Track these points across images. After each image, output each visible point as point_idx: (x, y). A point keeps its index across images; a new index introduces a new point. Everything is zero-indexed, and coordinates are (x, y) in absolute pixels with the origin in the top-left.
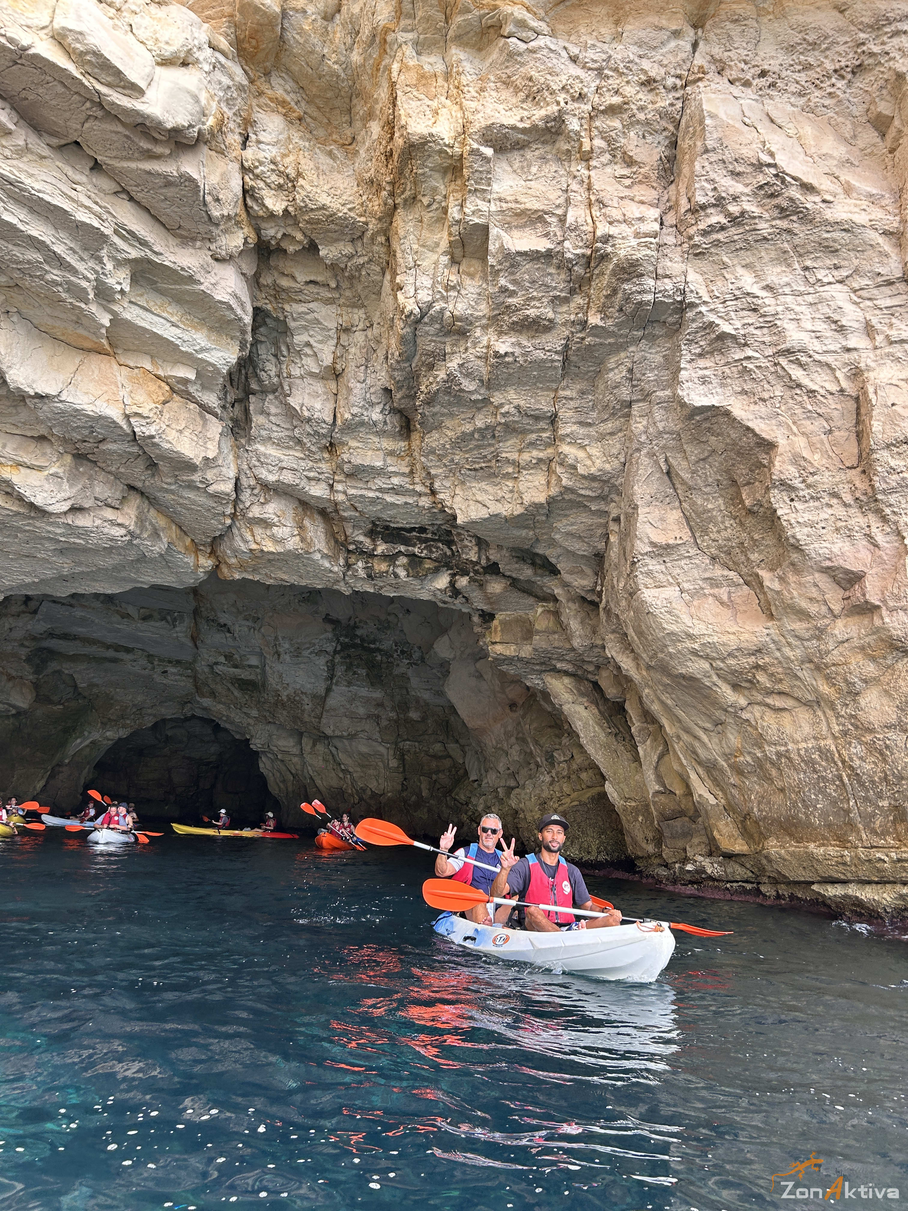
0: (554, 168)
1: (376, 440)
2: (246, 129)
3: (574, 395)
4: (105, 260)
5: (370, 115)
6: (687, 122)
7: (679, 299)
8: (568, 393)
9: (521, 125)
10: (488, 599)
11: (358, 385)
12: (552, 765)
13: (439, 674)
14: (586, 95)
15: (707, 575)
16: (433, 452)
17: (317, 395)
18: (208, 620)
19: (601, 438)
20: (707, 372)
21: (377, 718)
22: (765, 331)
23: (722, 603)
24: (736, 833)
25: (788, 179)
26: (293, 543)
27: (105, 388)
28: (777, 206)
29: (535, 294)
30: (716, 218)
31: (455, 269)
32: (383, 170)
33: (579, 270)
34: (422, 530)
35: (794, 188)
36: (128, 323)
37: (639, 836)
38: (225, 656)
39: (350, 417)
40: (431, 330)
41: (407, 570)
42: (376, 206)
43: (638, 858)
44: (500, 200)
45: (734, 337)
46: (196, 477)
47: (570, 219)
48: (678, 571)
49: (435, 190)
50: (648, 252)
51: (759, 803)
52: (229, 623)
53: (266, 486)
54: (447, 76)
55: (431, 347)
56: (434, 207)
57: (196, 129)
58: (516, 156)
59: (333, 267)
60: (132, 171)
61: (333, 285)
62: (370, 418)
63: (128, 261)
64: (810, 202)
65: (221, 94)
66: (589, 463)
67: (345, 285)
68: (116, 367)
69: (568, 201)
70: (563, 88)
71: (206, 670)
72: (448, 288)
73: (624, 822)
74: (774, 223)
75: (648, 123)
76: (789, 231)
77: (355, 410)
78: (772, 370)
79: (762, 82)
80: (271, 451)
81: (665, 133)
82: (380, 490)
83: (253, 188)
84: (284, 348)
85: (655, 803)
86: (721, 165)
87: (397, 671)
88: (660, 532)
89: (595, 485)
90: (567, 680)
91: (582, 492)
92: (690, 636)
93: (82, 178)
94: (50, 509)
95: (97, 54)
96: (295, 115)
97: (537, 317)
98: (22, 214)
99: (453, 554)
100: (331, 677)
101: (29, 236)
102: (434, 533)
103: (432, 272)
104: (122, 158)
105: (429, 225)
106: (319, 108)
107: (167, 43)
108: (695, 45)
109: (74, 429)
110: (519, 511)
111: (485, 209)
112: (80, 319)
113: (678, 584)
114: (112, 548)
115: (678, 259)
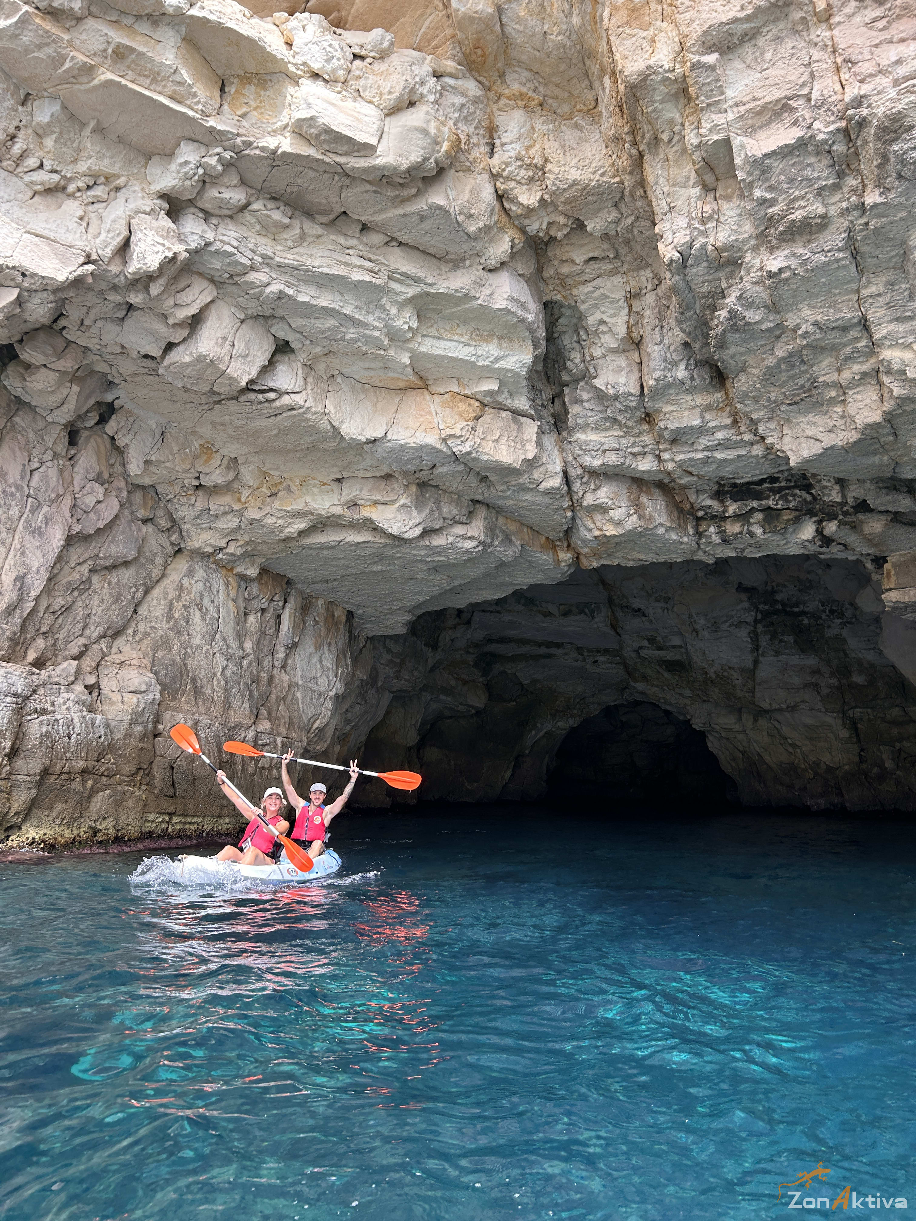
0: (791, 44)
1: (689, 398)
2: (491, 137)
3: (882, 289)
4: (388, 307)
5: (601, 72)
8: (872, 290)
9: (743, 14)
10: (871, 541)
11: (656, 348)
16: (745, 395)
17: (620, 369)
18: (622, 607)
21: (816, 685)
26: (632, 522)
27: (422, 419)
29: (797, 193)
31: (710, 197)
32: (621, 121)
33: (839, 148)
34: (773, 479)
36: (425, 355)
38: (648, 640)
39: (654, 383)
40: (700, 270)
41: (763, 527)
42: (624, 162)
44: (737, 105)
46: (524, 479)
47: (816, 95)
49: (671, 121)
52: (643, 607)
53: (593, 473)
55: (706, 288)
56: (676, 139)
57: (432, 160)
58: (747, 49)
59: (605, 236)
60: (391, 219)
61: (612, 255)
62: (675, 378)
63: (409, 300)
65: (455, 115)
67: (623, 251)
68: (428, 397)
69: (811, 74)
71: (634, 655)
77: (657, 374)
80: (592, 437)
82: (707, 448)
83: (505, 191)
84: (583, 333)
87: (829, 633)
93: (354, 242)
94: (406, 536)
95: (328, 131)
96: (536, 102)
97: (806, 218)
98: (312, 291)
99: (815, 498)
100: (757, 649)
101: (322, 308)
102: (787, 480)
103: (686, 209)
104: (380, 211)
105: (676, 161)
106: (557, 86)
107: (390, 93)
109: (407, 462)
110: (855, 437)
111: (723, 121)
112: (385, 364)
114: (471, 559)
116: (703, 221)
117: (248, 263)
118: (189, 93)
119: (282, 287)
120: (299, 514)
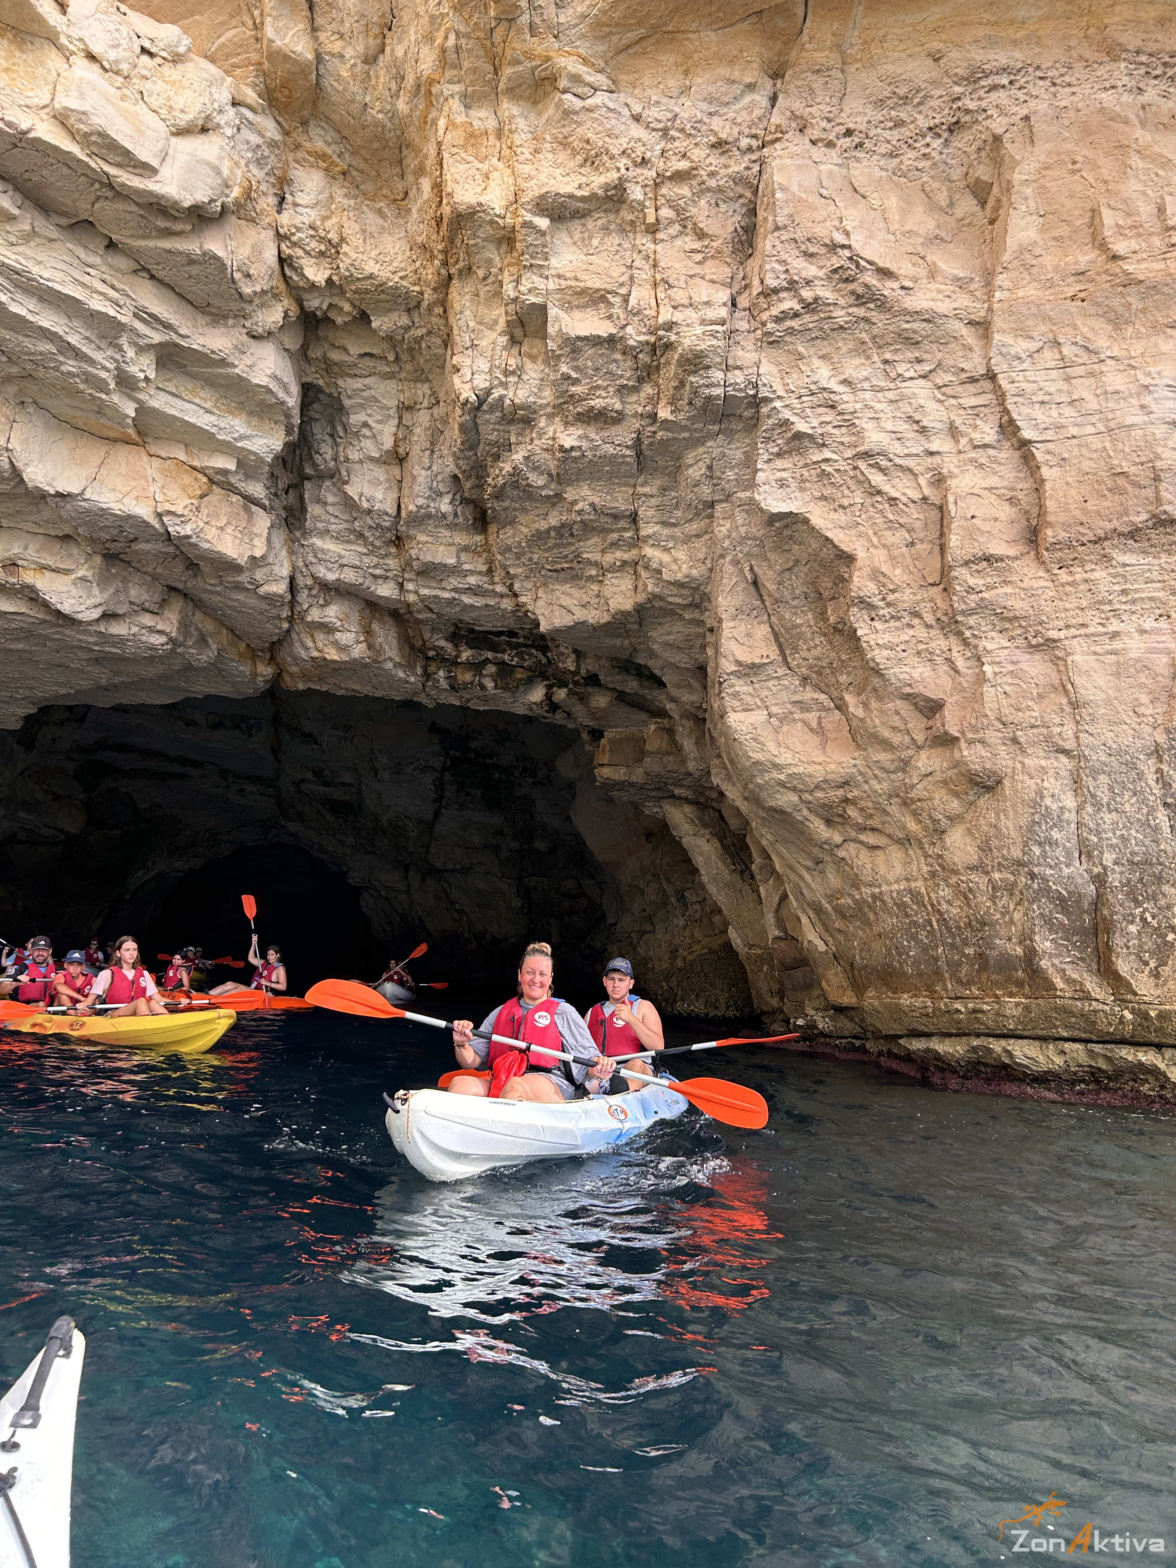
0: (616, 242)
1: (448, 533)
2: (282, 189)
3: (655, 492)
4: (126, 347)
5: (421, 171)
6: (763, 190)
7: (752, 393)
8: (647, 490)
9: (579, 193)
10: (593, 714)
11: (423, 472)
12: (685, 906)
13: (569, 797)
14: (649, 160)
15: (797, 698)
16: (508, 549)
17: (377, 483)
18: (290, 729)
19: (687, 540)
20: (784, 475)
21: (496, 847)
22: (844, 430)
23: (811, 730)
24: (846, 983)
25: (863, 263)
26: (359, 651)
27: (133, 484)
28: (853, 293)
29: (600, 382)
30: (789, 303)
31: (515, 351)
32: (435, 235)
33: (644, 358)
34: (512, 634)
35: (869, 273)
36: (154, 411)
37: (763, 987)
38: (314, 772)
39: (416, 509)
40: (492, 418)
41: (495, 681)
42: (429, 274)
43: (763, 1013)
44: (559, 276)
45: (810, 436)
46: (243, 578)
47: (633, 302)
48: (766, 693)
49: (490, 261)
50: (714, 342)
51: (862, 950)
52: (316, 732)
53: (325, 587)
54: (499, 133)
55: (493, 437)
56: (490, 280)
57: (219, 204)
58: (576, 226)
59: (390, 338)
60: (151, 249)
61: (391, 358)
62: (438, 510)
63: (150, 347)
64: (889, 288)
65: (249, 155)
66: (674, 567)
67: (405, 357)
68: (145, 458)
69: (632, 278)
70: (624, 152)
71: (292, 788)
73: (749, 972)
74: (850, 310)
75: (720, 190)
76: (866, 320)
77: (420, 501)
78: (852, 473)
79: (846, 142)
80: (330, 546)
81: (741, 201)
82: (455, 590)
83: (290, 257)
84: (340, 429)
85: (776, 950)
86: (793, 245)
87: (519, 792)
88: (745, 648)
89: (685, 592)
90: (688, 809)
91: (671, 599)
92: (778, 767)
93: (96, 260)
94: (79, 617)
95: (103, 135)
96: (339, 169)
97: (605, 408)
98: (32, 304)
99: (549, 661)
100: (440, 798)
101: (42, 328)
102: (525, 637)
103: (489, 353)
104: (139, 237)
105: (486, 300)
106: (365, 159)
107: (182, 111)
108: (774, 99)
109: (101, 529)
110: (606, 618)
111: (543, 286)
112: (101, 409)
113: (767, 708)
114: (152, 657)
115: (751, 347)
116: (506, 373)
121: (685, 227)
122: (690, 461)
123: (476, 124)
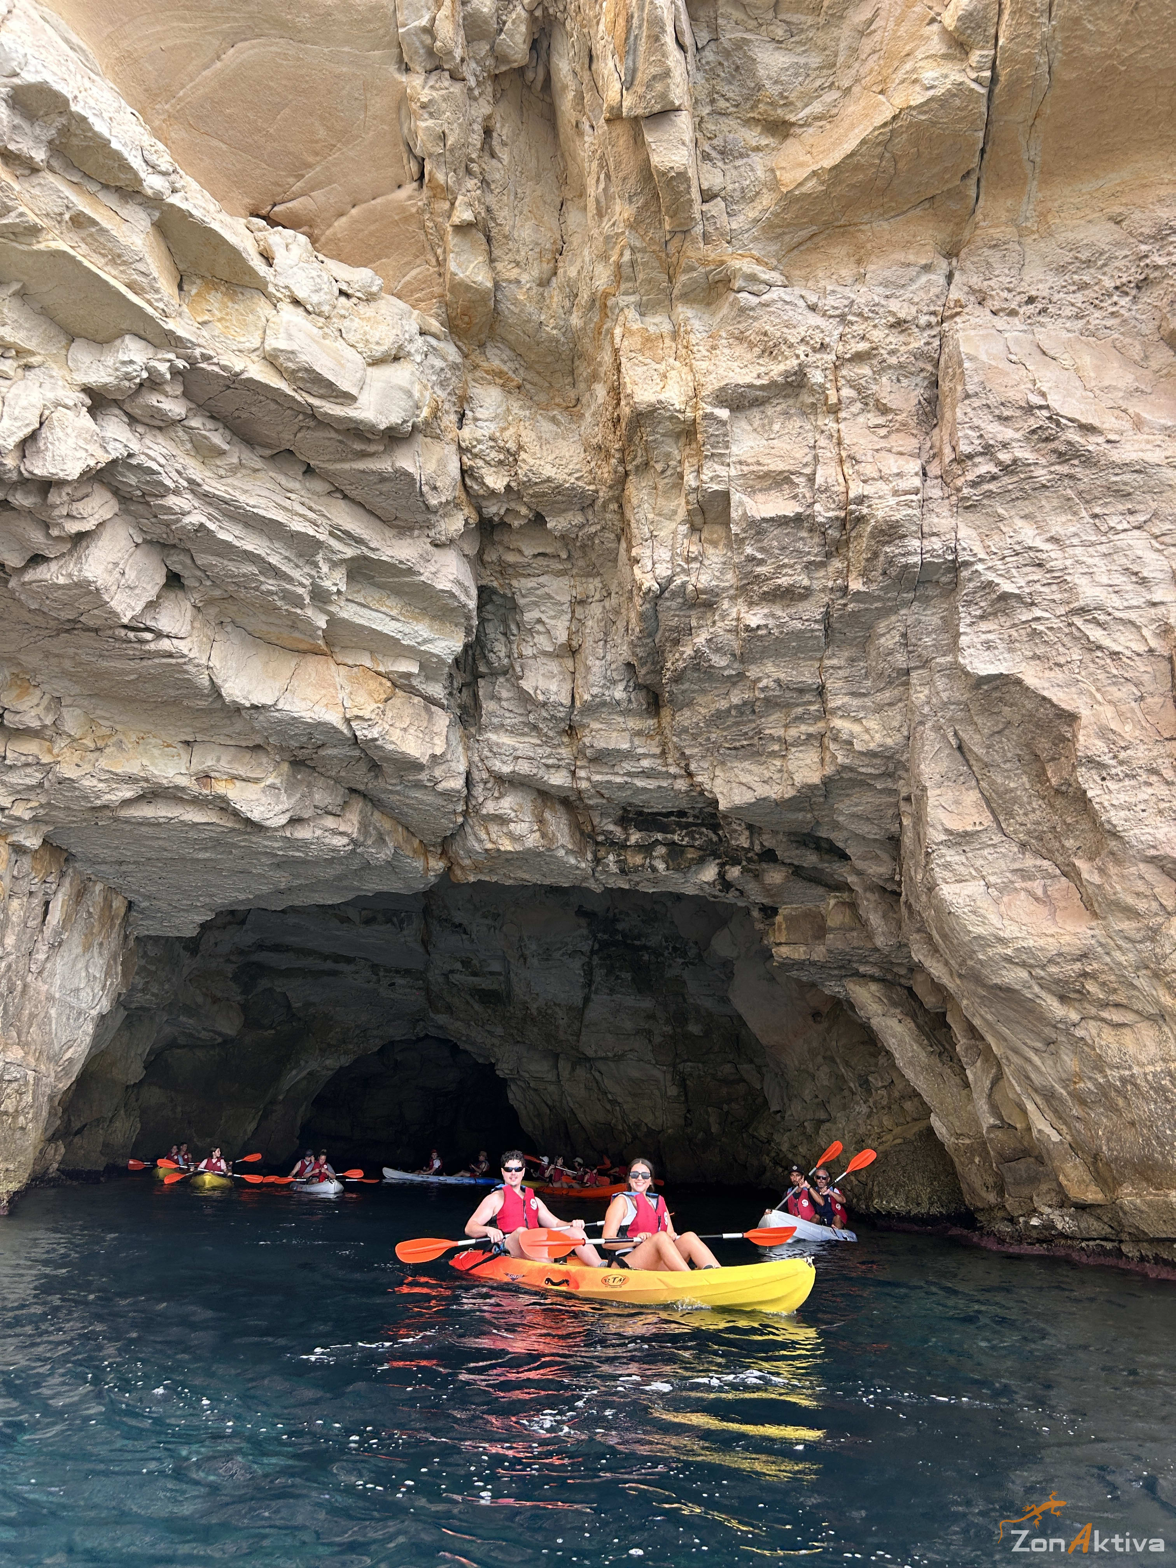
0: (798, 424)
1: (621, 719)
2: (462, 407)
3: (843, 663)
4: (321, 564)
5: (594, 377)
6: (946, 362)
7: (950, 558)
8: (835, 662)
9: (758, 382)
10: (767, 890)
11: (597, 662)
12: (869, 1091)
13: (722, 976)
14: (828, 345)
15: (1017, 866)
16: (685, 730)
17: (552, 676)
18: (440, 921)
19: (879, 709)
20: (991, 637)
21: (648, 1033)
22: (1054, 587)
23: (1037, 899)
24: (1088, 1178)
25: (1063, 421)
26: (533, 840)
27: (323, 692)
28: (1054, 451)
29: (786, 561)
30: (985, 467)
31: (695, 538)
32: (611, 437)
33: (833, 533)
34: (682, 814)
35: (1071, 430)
36: (345, 623)
37: (977, 1183)
38: (462, 962)
39: (590, 698)
40: (673, 604)
41: (666, 862)
42: (606, 473)
44: (741, 463)
45: (1018, 597)
46: (423, 776)
47: (819, 480)
48: (981, 862)
49: (668, 455)
50: (910, 511)
51: (1109, 1140)
52: (465, 922)
53: (500, 779)
54: (675, 335)
55: (674, 622)
56: (669, 473)
57: (410, 424)
58: (755, 414)
59: (564, 538)
60: (346, 471)
61: (564, 556)
62: (612, 698)
63: (344, 561)
64: (1093, 443)
65: (434, 378)
66: (866, 737)
67: (577, 554)
68: (333, 667)
69: (816, 458)
70: (802, 340)
71: (441, 979)
72: (688, 560)
73: (957, 1164)
74: (1052, 469)
75: (901, 366)
76: (1071, 477)
77: (595, 690)
78: (1067, 630)
79: (1031, 309)
80: (505, 740)
81: (923, 375)
82: (629, 774)
83: (471, 468)
84: (513, 627)
85: (991, 1140)
86: (986, 411)
87: (670, 973)
88: (955, 817)
89: (878, 761)
90: (874, 987)
91: (862, 770)
92: (1001, 941)
93: (296, 485)
94: (268, 823)
95: (309, 370)
96: (514, 384)
97: (792, 585)
98: (238, 530)
99: (720, 840)
100: (589, 983)
101: (245, 551)
102: (695, 816)
103: (670, 543)
104: (335, 461)
105: (665, 492)
106: (539, 373)
107: (378, 343)
108: (950, 277)
109: (291, 737)
110: (790, 793)
111: (725, 474)
112: (295, 623)
113: (983, 878)
114: (334, 859)
115: (946, 513)
117: (172, 485)
118: (152, 287)
119: (204, 520)
120: (131, 779)
121: (866, 404)
122: (882, 631)
123: (652, 329)
